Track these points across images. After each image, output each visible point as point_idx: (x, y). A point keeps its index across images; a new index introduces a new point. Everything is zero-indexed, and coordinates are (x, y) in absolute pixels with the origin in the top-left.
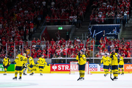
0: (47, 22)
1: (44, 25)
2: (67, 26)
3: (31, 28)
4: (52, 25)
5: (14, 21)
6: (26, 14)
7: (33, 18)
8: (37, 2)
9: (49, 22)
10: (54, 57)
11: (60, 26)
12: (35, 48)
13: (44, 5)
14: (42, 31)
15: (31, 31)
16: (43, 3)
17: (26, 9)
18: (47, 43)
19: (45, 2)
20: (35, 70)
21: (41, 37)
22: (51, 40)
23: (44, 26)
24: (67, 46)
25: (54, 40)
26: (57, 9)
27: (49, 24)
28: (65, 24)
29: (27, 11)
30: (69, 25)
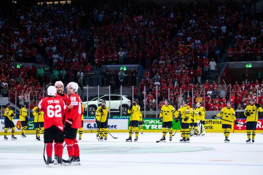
0: (229, 56)
1: (224, 61)
2: (259, 62)
3: (206, 66)
4: (237, 61)
5: (180, 56)
6: (197, 45)
7: (207, 51)
8: (215, 27)
9: (231, 56)
10: (240, 109)
11: (249, 62)
12: (211, 95)
13: (224, 31)
14: (221, 69)
15: (205, 71)
16: (222, 28)
17: (197, 39)
18: (229, 88)
19: (225, 27)
20: (211, 128)
21: (219, 78)
22: (235, 84)
23: (225, 63)
24: (260, 93)
25: (239, 84)
26: (243, 38)
27: (231, 60)
28: (256, 60)
29: (199, 41)
30: (261, 60)
